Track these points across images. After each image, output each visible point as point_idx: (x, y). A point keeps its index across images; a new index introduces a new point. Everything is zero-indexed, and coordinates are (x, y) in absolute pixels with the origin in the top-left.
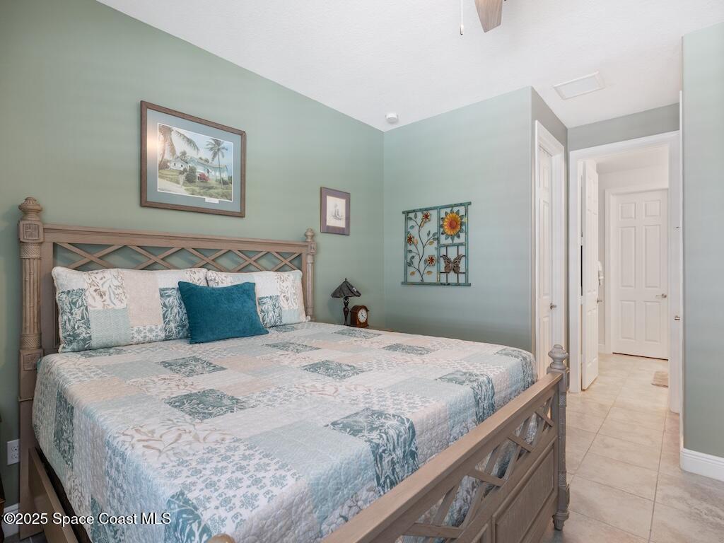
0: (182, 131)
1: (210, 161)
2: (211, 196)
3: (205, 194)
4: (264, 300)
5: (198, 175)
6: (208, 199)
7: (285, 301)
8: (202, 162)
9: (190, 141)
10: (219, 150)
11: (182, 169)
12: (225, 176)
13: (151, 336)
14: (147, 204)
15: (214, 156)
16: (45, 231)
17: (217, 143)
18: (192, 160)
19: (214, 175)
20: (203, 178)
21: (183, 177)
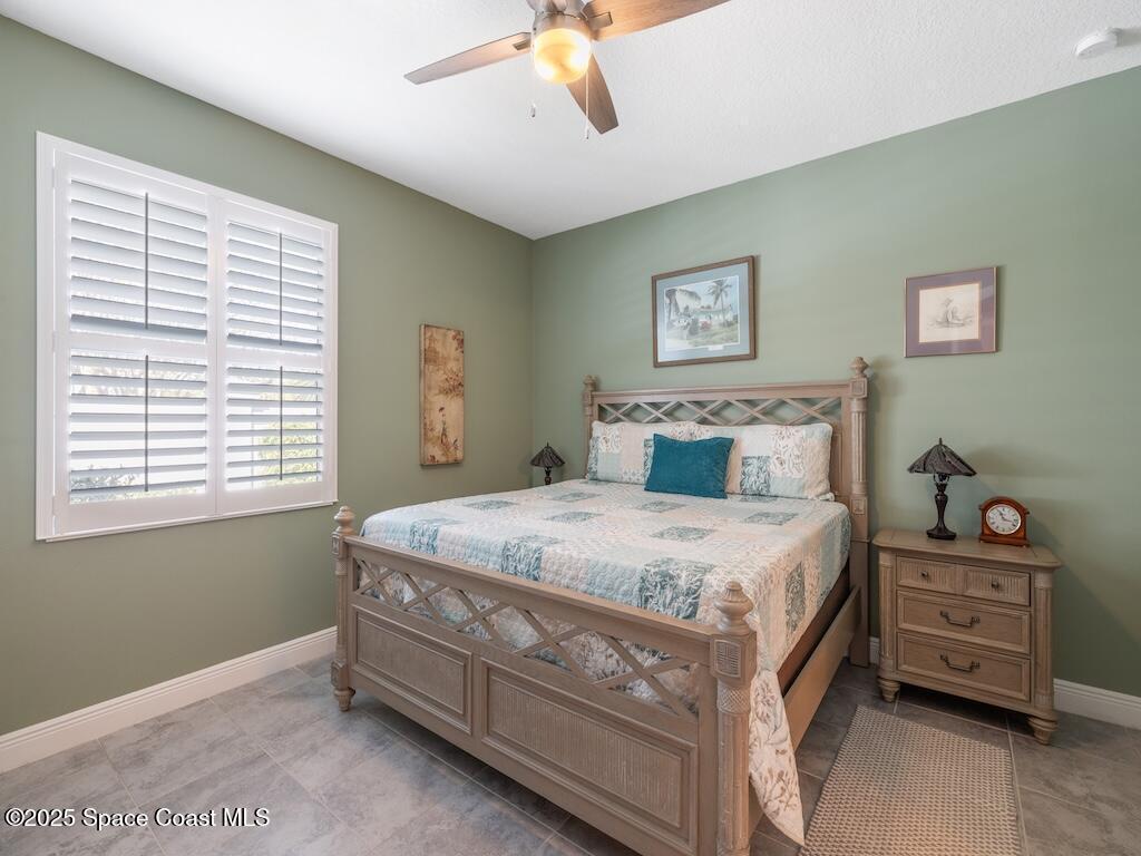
0: (683, 287)
1: (712, 306)
2: (714, 343)
3: (708, 343)
4: (750, 461)
6: (711, 348)
7: (778, 465)
8: (705, 310)
9: (692, 294)
10: (721, 290)
12: (729, 317)
13: (634, 479)
14: (657, 365)
15: (717, 298)
16: (592, 397)
17: (720, 283)
18: (695, 312)
19: (717, 319)
20: (706, 327)
21: (686, 332)
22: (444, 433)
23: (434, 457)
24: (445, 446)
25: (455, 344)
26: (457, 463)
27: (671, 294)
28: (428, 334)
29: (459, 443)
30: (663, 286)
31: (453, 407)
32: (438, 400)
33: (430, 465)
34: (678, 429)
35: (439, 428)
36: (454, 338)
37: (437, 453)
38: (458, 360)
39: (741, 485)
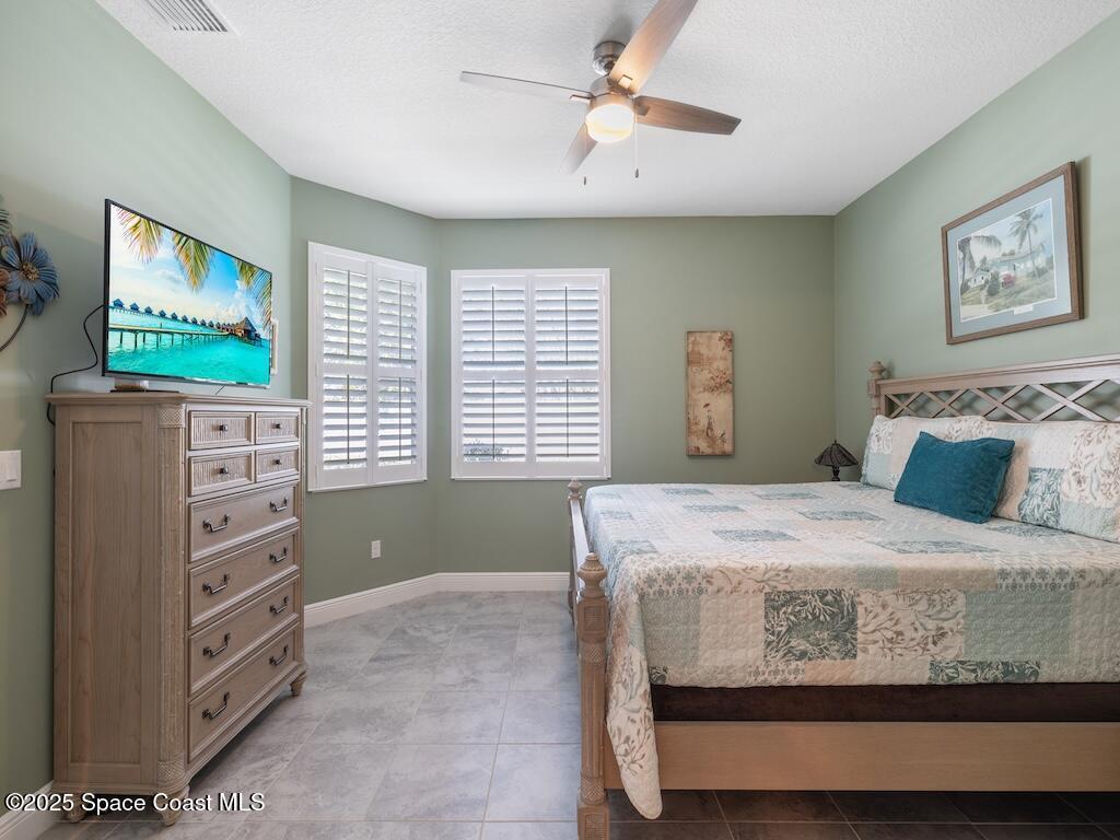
0: (980, 233)
1: (1017, 251)
2: (1022, 303)
3: (1014, 304)
4: (1038, 475)
5: (1001, 280)
6: (1018, 310)
7: (1075, 484)
8: (1007, 258)
9: (990, 240)
10: (1028, 225)
11: (983, 282)
12: (1040, 261)
14: (953, 341)
15: (1022, 239)
16: (878, 387)
17: (1025, 215)
18: (994, 263)
19: (1025, 267)
20: (1009, 281)
21: (984, 292)
22: (710, 427)
23: (698, 448)
24: (711, 439)
25: (722, 344)
26: (724, 455)
27: (964, 244)
28: (692, 339)
29: (726, 436)
30: (955, 237)
31: (721, 404)
32: (705, 397)
33: (696, 455)
34: (957, 427)
35: (704, 422)
36: (720, 339)
37: (704, 446)
38: (725, 359)
39: (1020, 509)
